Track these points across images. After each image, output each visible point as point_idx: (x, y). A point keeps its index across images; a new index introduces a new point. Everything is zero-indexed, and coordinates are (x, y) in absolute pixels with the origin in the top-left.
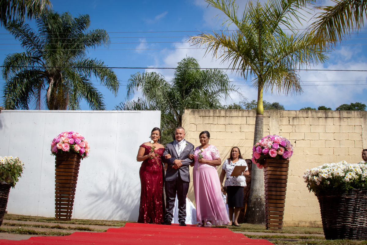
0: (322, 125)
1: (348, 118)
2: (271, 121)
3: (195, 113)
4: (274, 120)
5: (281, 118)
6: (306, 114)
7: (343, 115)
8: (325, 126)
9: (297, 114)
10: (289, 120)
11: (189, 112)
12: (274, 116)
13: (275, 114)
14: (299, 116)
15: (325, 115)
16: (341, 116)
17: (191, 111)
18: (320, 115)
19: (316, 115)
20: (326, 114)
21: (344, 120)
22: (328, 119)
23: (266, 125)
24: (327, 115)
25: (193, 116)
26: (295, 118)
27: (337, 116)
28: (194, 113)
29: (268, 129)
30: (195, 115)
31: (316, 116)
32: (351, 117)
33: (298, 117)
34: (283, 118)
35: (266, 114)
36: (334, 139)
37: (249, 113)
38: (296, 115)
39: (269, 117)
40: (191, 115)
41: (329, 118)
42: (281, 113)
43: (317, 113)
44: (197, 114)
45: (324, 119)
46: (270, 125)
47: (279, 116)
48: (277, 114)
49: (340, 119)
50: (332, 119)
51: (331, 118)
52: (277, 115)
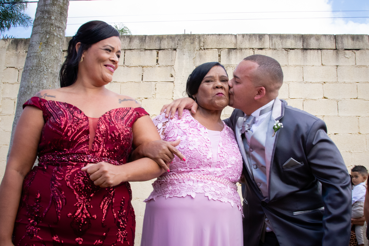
0: (296, 66)
1: (355, 51)
2: (179, 58)
3: (19, 46)
4: (186, 56)
5: (202, 52)
6: (258, 43)
7: (344, 42)
8: (302, 67)
9: (239, 42)
10: (220, 56)
11: (7, 44)
12: (185, 46)
13: (187, 44)
14: (243, 47)
15: (301, 43)
16: (340, 46)
17: (12, 43)
18: (291, 44)
19: (282, 44)
20: (303, 42)
21: (345, 54)
22: (309, 51)
23: (167, 66)
24: (307, 44)
25: (14, 51)
26: (233, 52)
27: (330, 47)
28: (17, 45)
29: (172, 76)
30: (19, 50)
31: (281, 46)
32: (361, 47)
33: (241, 49)
34: (206, 51)
35: (168, 43)
36: (325, 98)
37: (130, 42)
38: (236, 44)
39: (175, 50)
40: (11, 50)
41: (312, 51)
42: (202, 40)
43: (285, 40)
44: (22, 47)
45: (300, 52)
46: (176, 66)
47: (197, 47)
48: (192, 43)
49: (337, 53)
50: (319, 51)
51: (316, 51)
52: (192, 45)
